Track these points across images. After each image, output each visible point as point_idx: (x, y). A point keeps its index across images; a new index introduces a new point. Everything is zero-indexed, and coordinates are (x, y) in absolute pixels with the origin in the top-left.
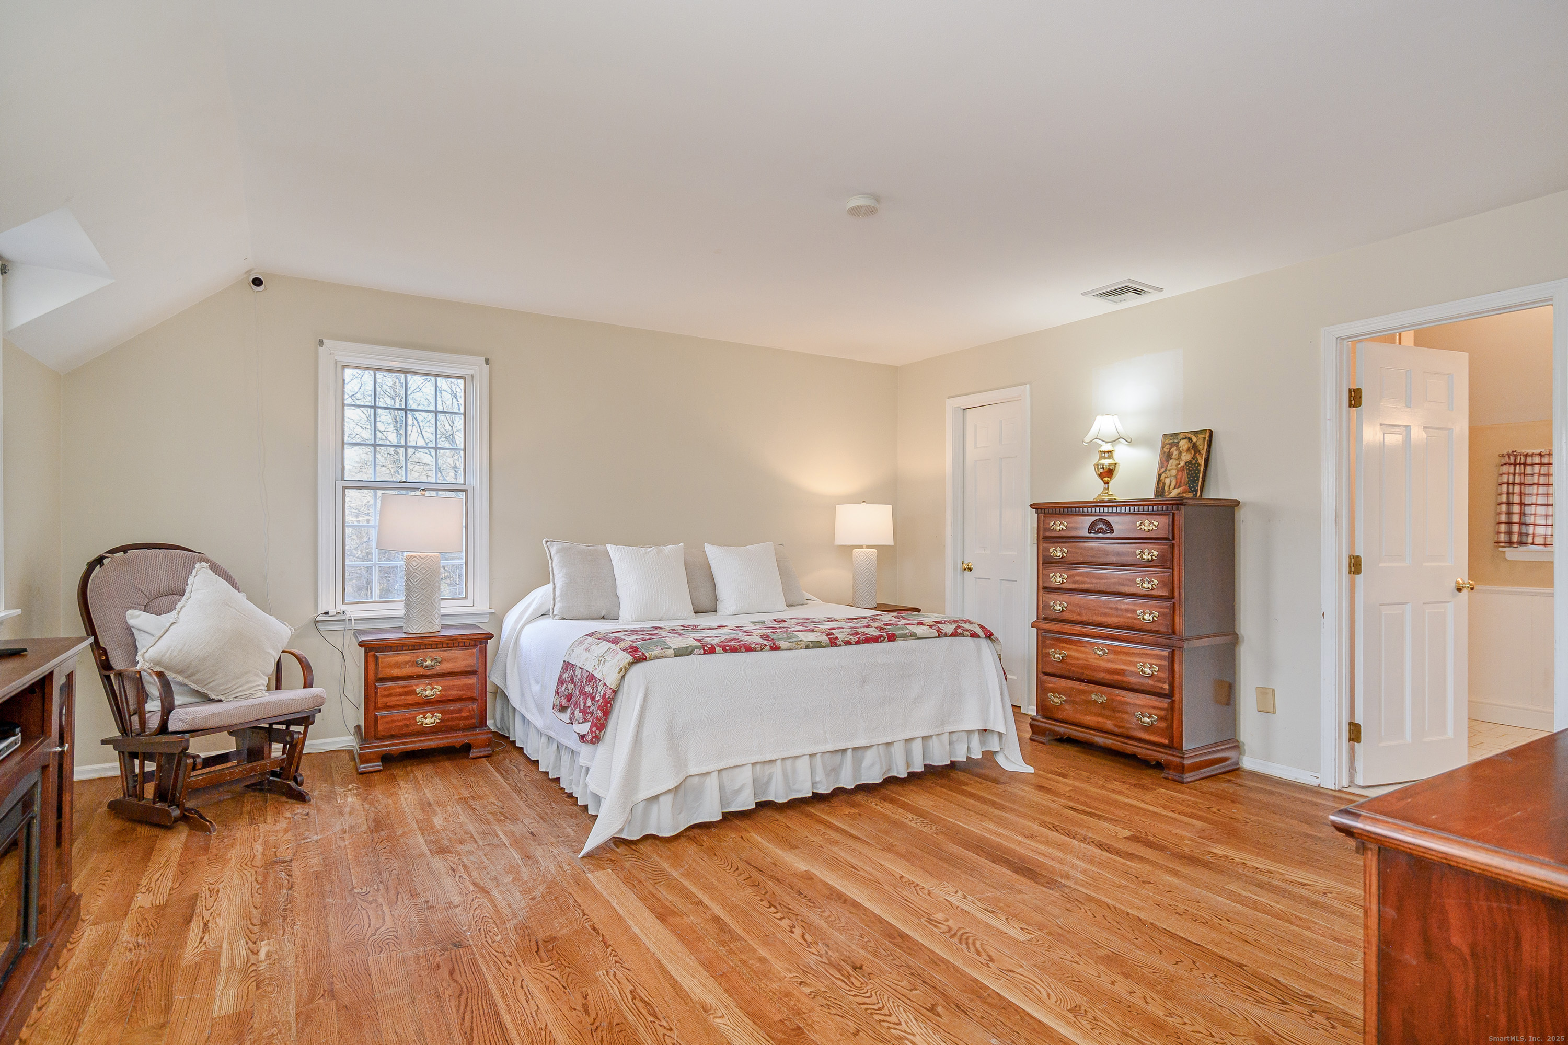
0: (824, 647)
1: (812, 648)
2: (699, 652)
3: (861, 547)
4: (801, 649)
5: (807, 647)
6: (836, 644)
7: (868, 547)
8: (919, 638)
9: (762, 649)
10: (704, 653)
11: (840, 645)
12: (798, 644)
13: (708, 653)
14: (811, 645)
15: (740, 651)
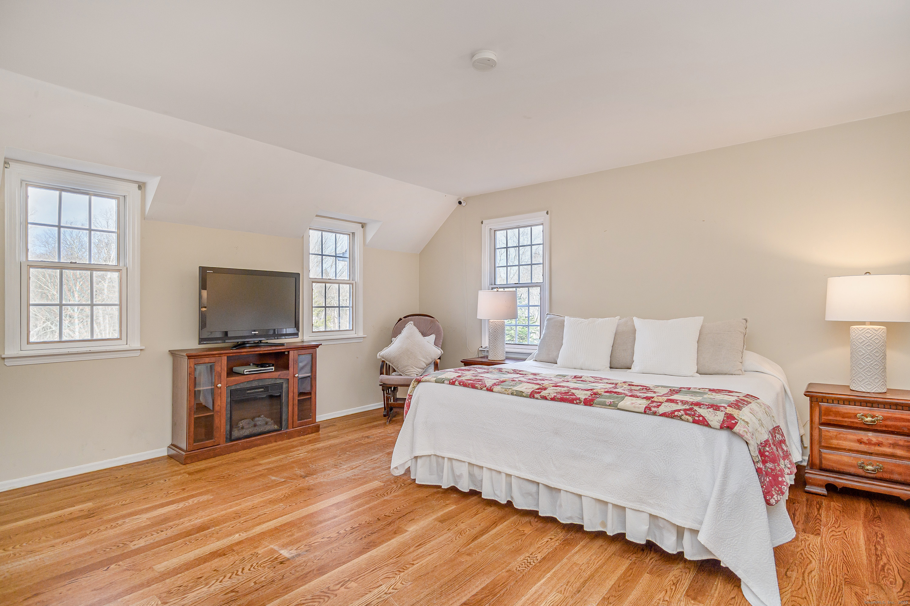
0: (524, 397)
1: (516, 395)
2: (447, 383)
3: (863, 323)
4: (508, 394)
5: (512, 394)
6: (534, 397)
7: (872, 323)
8: (619, 409)
9: (481, 389)
10: (449, 384)
11: (537, 399)
12: (506, 390)
13: (451, 384)
14: (515, 393)
15: (468, 387)
